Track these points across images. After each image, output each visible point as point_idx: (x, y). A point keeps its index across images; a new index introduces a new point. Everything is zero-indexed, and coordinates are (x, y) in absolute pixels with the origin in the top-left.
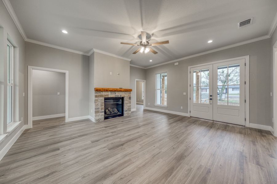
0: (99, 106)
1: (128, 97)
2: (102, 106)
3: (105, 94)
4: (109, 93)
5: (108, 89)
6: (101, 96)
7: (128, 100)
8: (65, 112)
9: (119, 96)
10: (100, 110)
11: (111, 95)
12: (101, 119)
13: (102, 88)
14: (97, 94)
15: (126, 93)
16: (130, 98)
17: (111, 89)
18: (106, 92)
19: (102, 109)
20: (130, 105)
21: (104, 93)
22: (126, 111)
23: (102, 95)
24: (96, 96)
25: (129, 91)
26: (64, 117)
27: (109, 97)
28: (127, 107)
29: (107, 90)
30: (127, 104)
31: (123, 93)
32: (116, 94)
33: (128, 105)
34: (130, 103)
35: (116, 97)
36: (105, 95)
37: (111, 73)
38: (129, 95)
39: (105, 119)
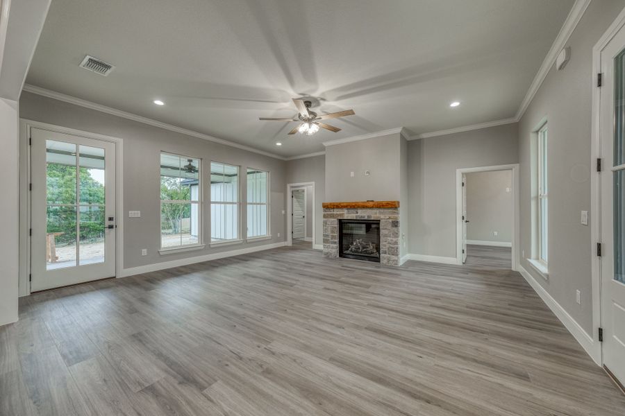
0: (329, 233)
1: (390, 221)
2: (332, 232)
3: (338, 213)
4: (345, 211)
5: (340, 204)
6: (332, 216)
7: (389, 227)
9: (366, 218)
10: (330, 238)
11: (348, 215)
12: (331, 254)
13: (331, 204)
14: (326, 213)
15: (382, 211)
16: (395, 224)
17: (345, 204)
18: (340, 210)
19: (333, 237)
20: (394, 240)
21: (336, 212)
22: (385, 253)
23: (333, 214)
24: (325, 216)
25: (393, 206)
27: (345, 218)
28: (385, 243)
30: (386, 236)
31: (377, 211)
32: (357, 213)
33: (390, 239)
34: (396, 235)
35: (358, 218)
36: (338, 215)
37: (352, 174)
38: (392, 216)
39: (340, 256)
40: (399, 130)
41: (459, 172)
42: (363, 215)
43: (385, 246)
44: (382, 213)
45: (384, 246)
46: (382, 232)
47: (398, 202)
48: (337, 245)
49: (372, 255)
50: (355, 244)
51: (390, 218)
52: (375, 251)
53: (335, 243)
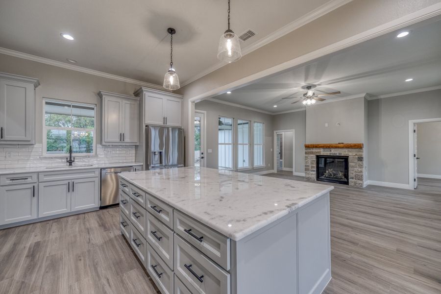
0: (309, 164)
1: (357, 157)
2: (312, 163)
4: (322, 150)
5: (318, 145)
6: (312, 153)
7: (356, 161)
8: (292, 168)
9: (338, 155)
10: (310, 168)
11: (323, 152)
12: (311, 178)
13: (311, 145)
14: (307, 151)
15: (350, 150)
16: (360, 159)
17: (322, 145)
18: (318, 149)
19: (312, 167)
20: (360, 170)
21: (315, 150)
22: (353, 179)
23: (312, 152)
24: (306, 153)
25: (359, 147)
26: (292, 172)
27: (322, 154)
28: (352, 172)
29: (316, 147)
31: (346, 150)
32: (331, 151)
33: (356, 169)
34: (361, 166)
35: (332, 155)
36: (316, 152)
37: (326, 125)
38: (358, 154)
39: (317, 180)
40: (364, 95)
41: (411, 123)
42: (335, 152)
43: (353, 173)
44: (350, 152)
45: (351, 173)
46: (350, 164)
47: (363, 144)
48: (315, 173)
49: (341, 180)
50: (327, 172)
51: (356, 155)
52: (343, 177)
53: (314, 171)
